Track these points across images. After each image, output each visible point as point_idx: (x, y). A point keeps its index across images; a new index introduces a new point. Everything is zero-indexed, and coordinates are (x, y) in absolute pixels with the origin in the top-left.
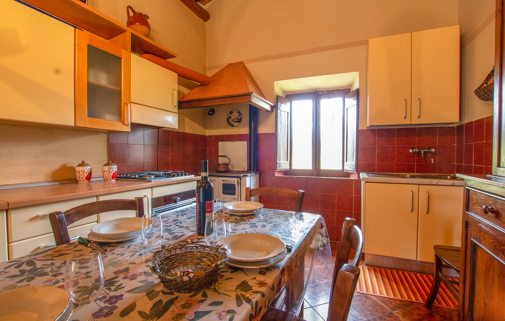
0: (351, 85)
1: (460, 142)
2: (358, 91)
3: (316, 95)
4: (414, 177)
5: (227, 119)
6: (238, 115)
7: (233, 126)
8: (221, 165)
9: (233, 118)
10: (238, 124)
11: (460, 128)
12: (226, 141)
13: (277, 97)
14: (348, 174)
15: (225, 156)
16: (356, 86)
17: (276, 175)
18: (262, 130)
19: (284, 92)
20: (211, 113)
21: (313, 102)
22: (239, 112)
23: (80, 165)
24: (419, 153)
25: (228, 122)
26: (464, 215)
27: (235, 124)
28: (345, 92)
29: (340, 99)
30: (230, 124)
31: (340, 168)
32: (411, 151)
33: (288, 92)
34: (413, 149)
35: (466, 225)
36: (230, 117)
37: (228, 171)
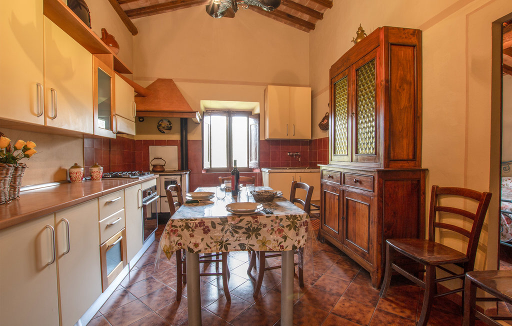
0: (253, 110)
1: (311, 149)
2: (259, 114)
3: (229, 113)
4: (291, 169)
5: (158, 126)
6: (168, 123)
7: (164, 132)
8: (158, 166)
9: (163, 125)
10: (169, 131)
11: (311, 141)
12: (156, 145)
13: (204, 112)
14: (252, 170)
15: (161, 158)
16: (257, 111)
17: (203, 172)
18: (191, 137)
19: (205, 108)
20: (141, 120)
21: (227, 118)
22: (169, 121)
23: (73, 167)
24: (293, 155)
25: (159, 129)
26: (321, 181)
27: (165, 131)
28: (249, 113)
29: (245, 118)
30: (160, 131)
31: (246, 166)
32: (288, 154)
33: (208, 109)
34: (289, 153)
35: (322, 185)
36: (160, 125)
37: (163, 171)
